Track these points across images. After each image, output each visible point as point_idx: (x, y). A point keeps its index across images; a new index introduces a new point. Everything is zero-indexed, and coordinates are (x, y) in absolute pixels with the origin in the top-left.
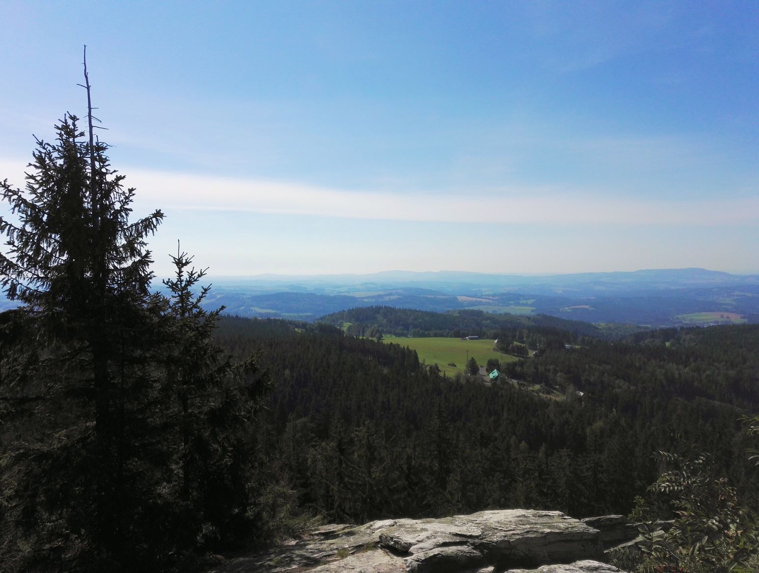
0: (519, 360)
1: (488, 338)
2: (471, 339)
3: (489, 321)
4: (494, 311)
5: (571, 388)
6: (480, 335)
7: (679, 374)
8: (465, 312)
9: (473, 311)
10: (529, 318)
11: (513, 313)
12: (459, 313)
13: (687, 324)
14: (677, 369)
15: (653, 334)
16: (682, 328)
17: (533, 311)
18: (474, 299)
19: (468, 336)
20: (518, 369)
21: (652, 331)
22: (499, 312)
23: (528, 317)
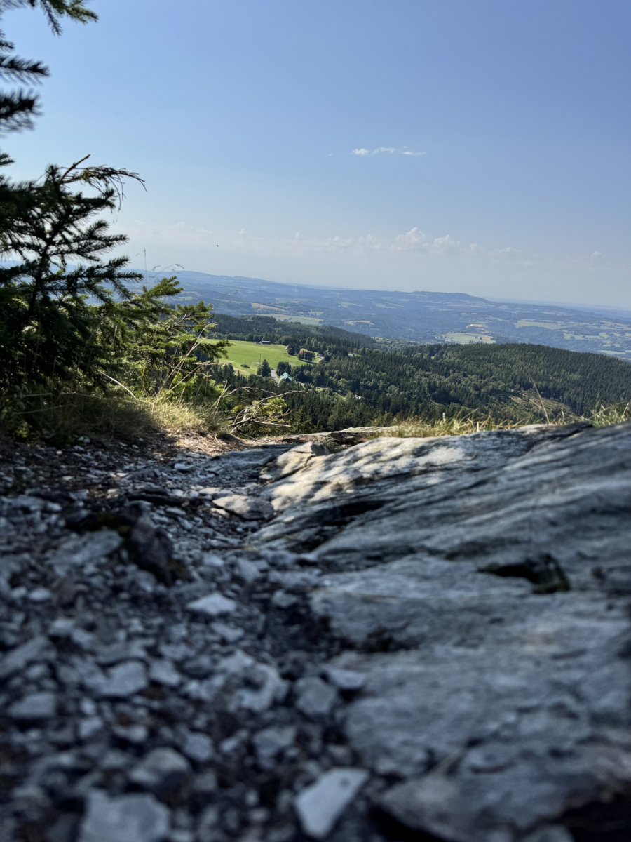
0: (307, 365)
1: (280, 343)
2: (263, 343)
3: (281, 328)
4: (286, 320)
5: (350, 393)
6: (273, 341)
7: (440, 383)
8: (259, 318)
9: (266, 318)
10: (317, 328)
11: (303, 323)
12: (253, 319)
13: (449, 342)
14: (440, 379)
15: (421, 349)
16: (446, 346)
17: (320, 322)
18: (267, 307)
19: (261, 340)
20: (306, 373)
21: (421, 346)
22: (290, 321)
23: (315, 327)
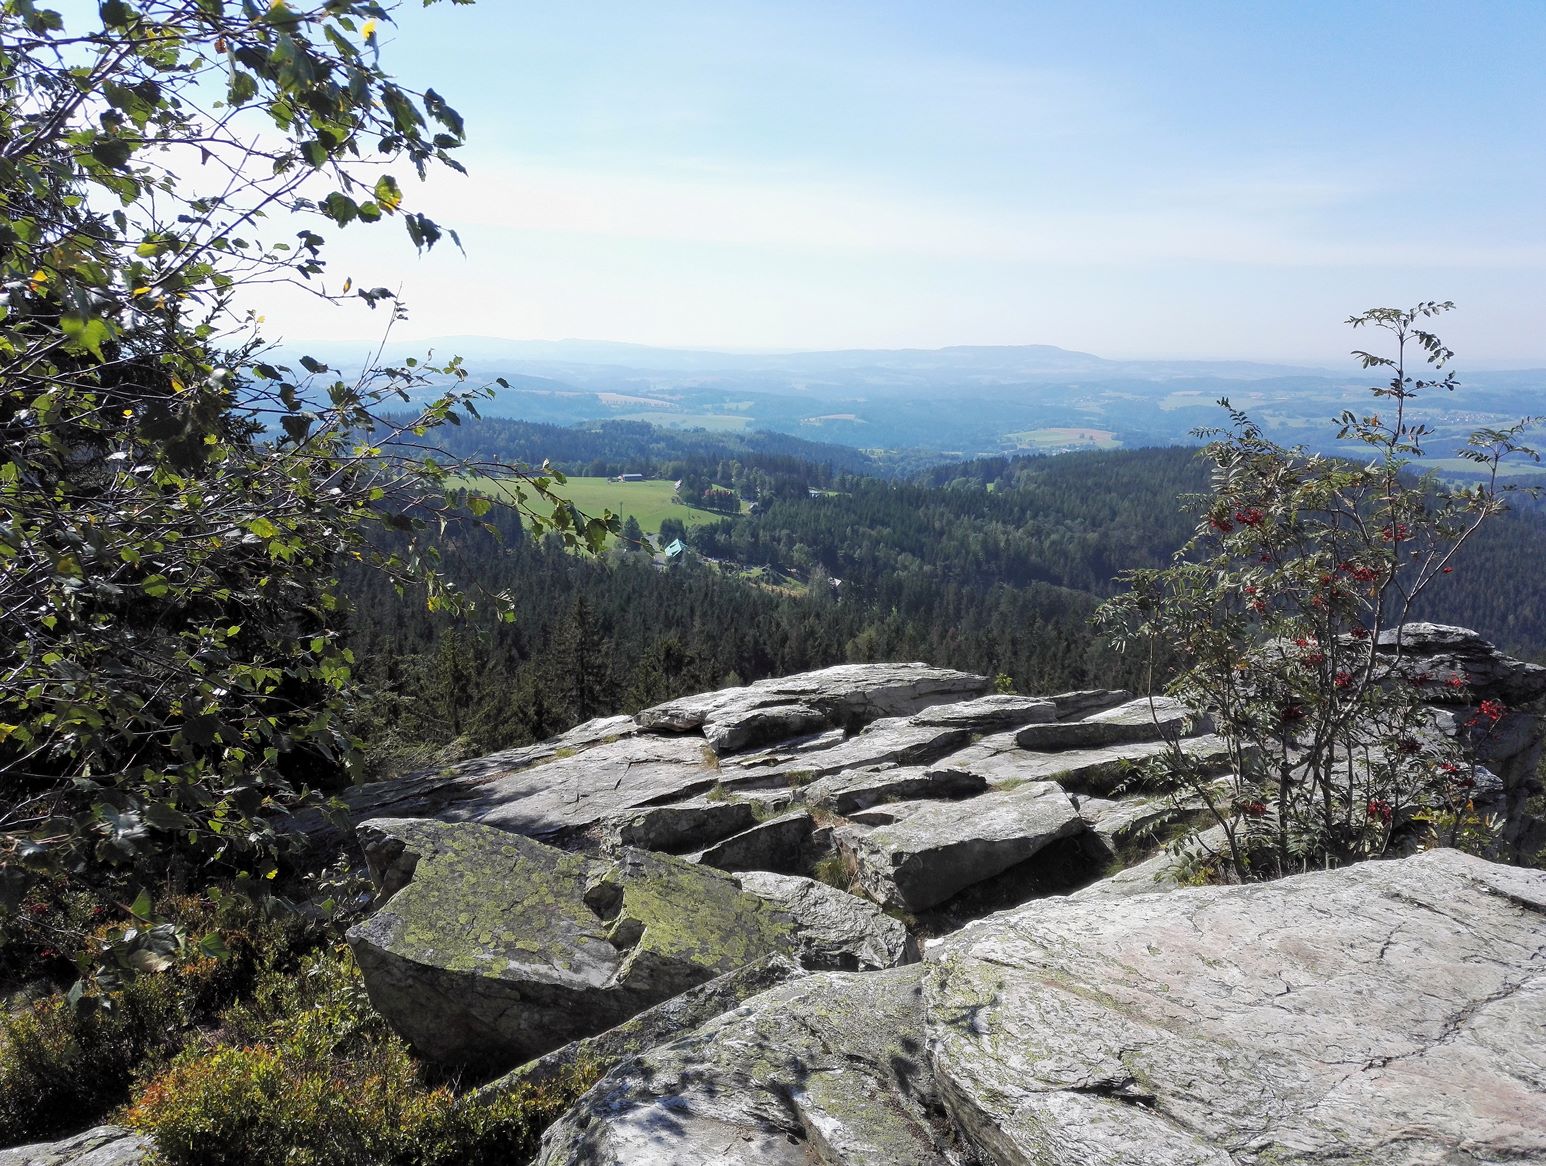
0: (723, 521)
1: (661, 477)
2: (628, 479)
3: (662, 445)
4: (673, 424)
5: (819, 573)
6: (647, 473)
7: (1007, 540)
8: (615, 425)
9: (630, 424)
10: (742, 439)
11: (710, 428)
12: (603, 426)
13: (1023, 450)
14: (1004, 533)
15: (966, 469)
16: (1016, 458)
17: (748, 424)
18: (633, 399)
19: (621, 473)
20: (721, 538)
21: (965, 464)
22: (683, 427)
23: (738, 436)
